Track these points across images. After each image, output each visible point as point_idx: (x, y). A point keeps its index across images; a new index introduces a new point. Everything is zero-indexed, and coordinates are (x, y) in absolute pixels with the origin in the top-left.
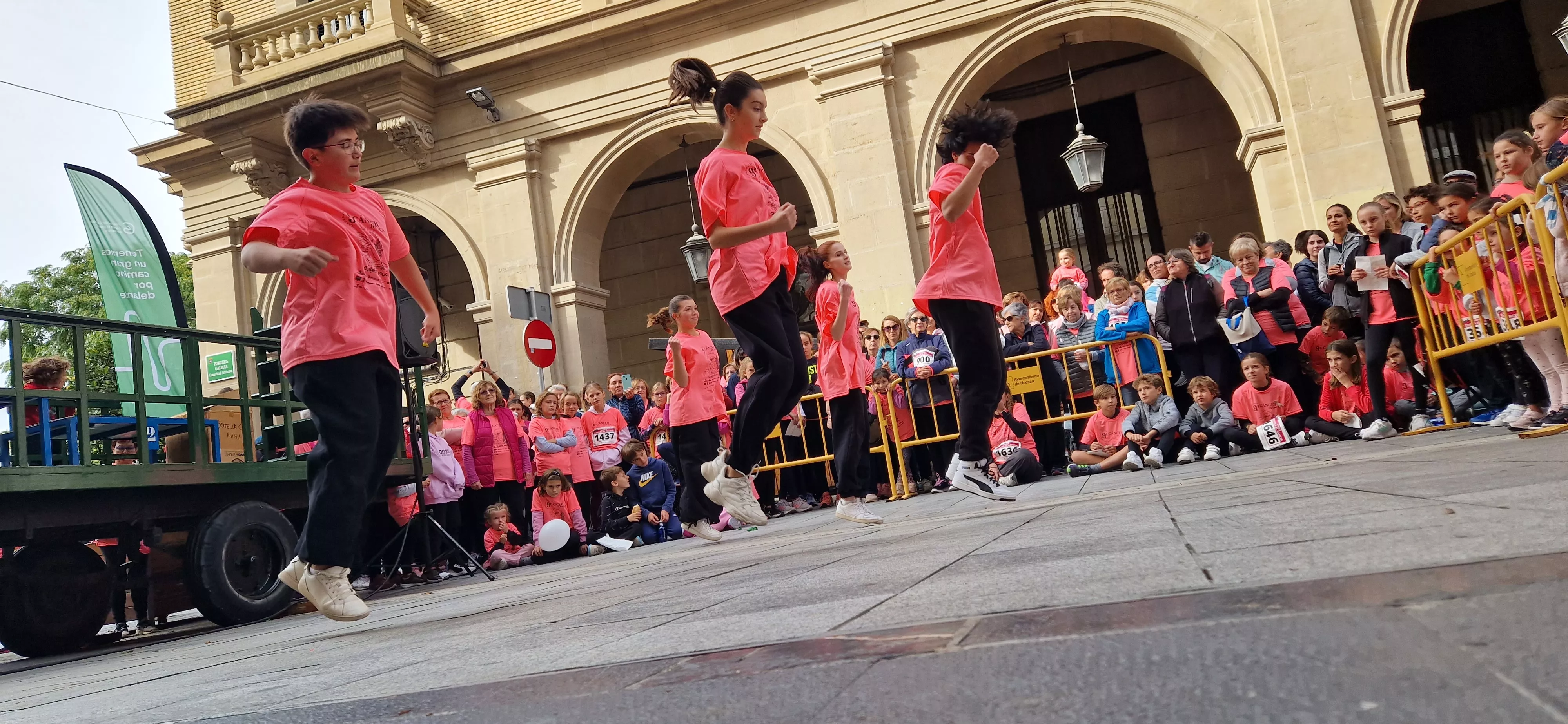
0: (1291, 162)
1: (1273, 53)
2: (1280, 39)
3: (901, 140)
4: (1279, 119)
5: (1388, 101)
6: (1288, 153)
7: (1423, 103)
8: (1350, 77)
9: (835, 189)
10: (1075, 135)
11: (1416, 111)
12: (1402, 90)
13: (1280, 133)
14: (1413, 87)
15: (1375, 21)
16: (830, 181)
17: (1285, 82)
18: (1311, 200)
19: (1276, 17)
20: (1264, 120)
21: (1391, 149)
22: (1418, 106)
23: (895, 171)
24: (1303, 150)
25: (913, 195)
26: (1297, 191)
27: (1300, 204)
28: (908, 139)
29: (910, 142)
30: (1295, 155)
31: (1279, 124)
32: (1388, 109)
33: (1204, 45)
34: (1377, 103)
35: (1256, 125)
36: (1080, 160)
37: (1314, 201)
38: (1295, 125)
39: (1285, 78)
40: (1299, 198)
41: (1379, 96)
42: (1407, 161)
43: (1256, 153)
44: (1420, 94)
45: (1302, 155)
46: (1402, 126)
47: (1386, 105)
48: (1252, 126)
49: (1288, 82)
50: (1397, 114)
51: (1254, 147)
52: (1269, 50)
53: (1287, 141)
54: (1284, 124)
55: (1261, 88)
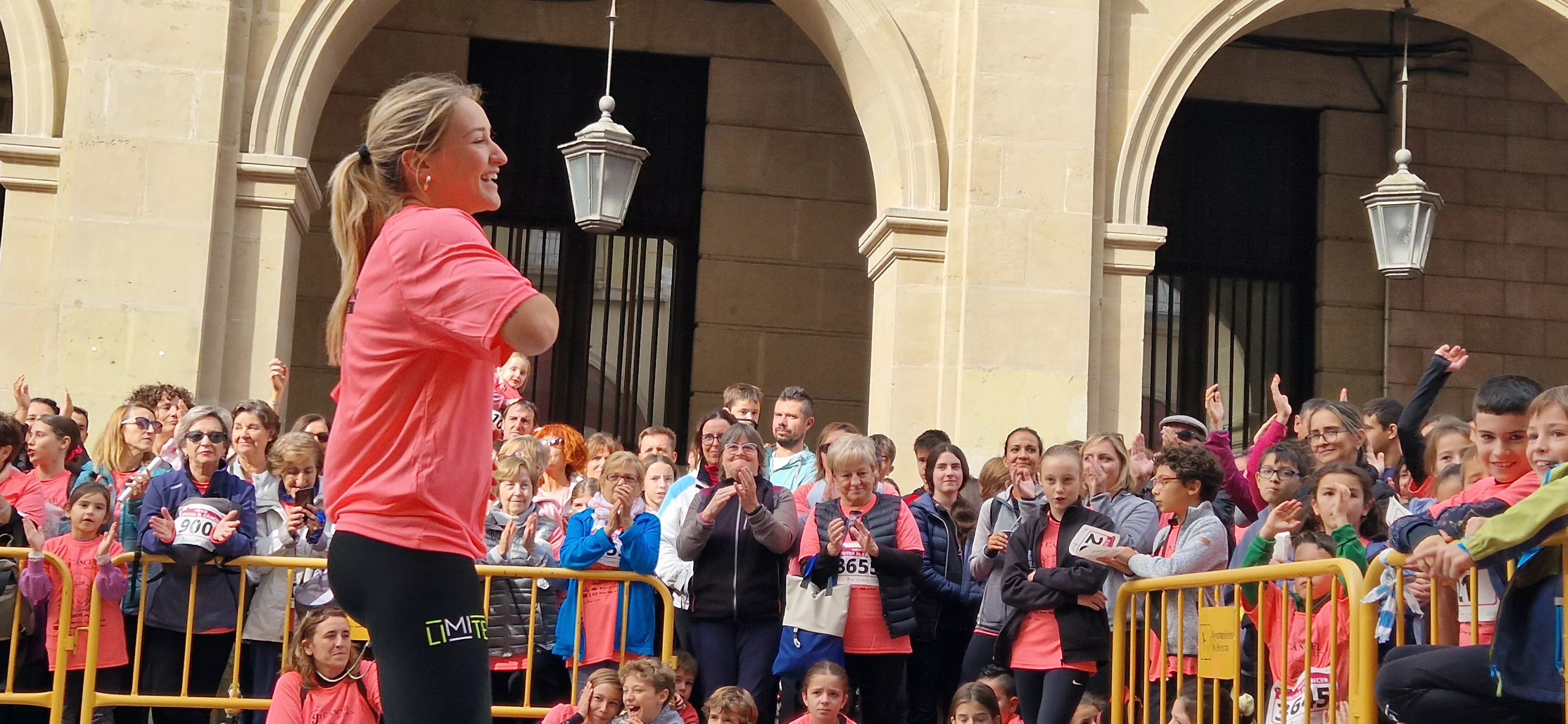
0: (944, 288)
1: (962, 87)
2: (980, 67)
3: (248, 10)
4: (943, 207)
5: (1114, 230)
6: (943, 269)
7: (1161, 252)
8: (1068, 172)
9: (76, 65)
10: (595, 116)
11: (1148, 260)
12: (1137, 220)
13: (940, 231)
14: (1153, 220)
15: (1125, 87)
16: (69, 44)
17: (970, 143)
18: (960, 366)
19: (983, 23)
20: (921, 200)
21: (1099, 313)
22: (1154, 253)
23: (220, 72)
24: (969, 272)
25: (246, 131)
26: (942, 343)
27: (941, 367)
28: (265, 13)
29: (267, 22)
30: (954, 276)
31: (943, 215)
32: (1111, 244)
33: (857, 31)
34: (1097, 228)
35: (905, 204)
36: (594, 166)
37: (965, 368)
38: (967, 224)
39: (970, 138)
40: (941, 353)
41: (1102, 217)
42: (1117, 341)
43: (894, 254)
44: (1160, 234)
45: (964, 281)
46: (1124, 278)
47: (1110, 236)
48: (899, 205)
49: (974, 145)
50: (1122, 258)
51: (892, 242)
52: (958, 77)
53: (946, 249)
54: (952, 218)
55: (929, 142)
